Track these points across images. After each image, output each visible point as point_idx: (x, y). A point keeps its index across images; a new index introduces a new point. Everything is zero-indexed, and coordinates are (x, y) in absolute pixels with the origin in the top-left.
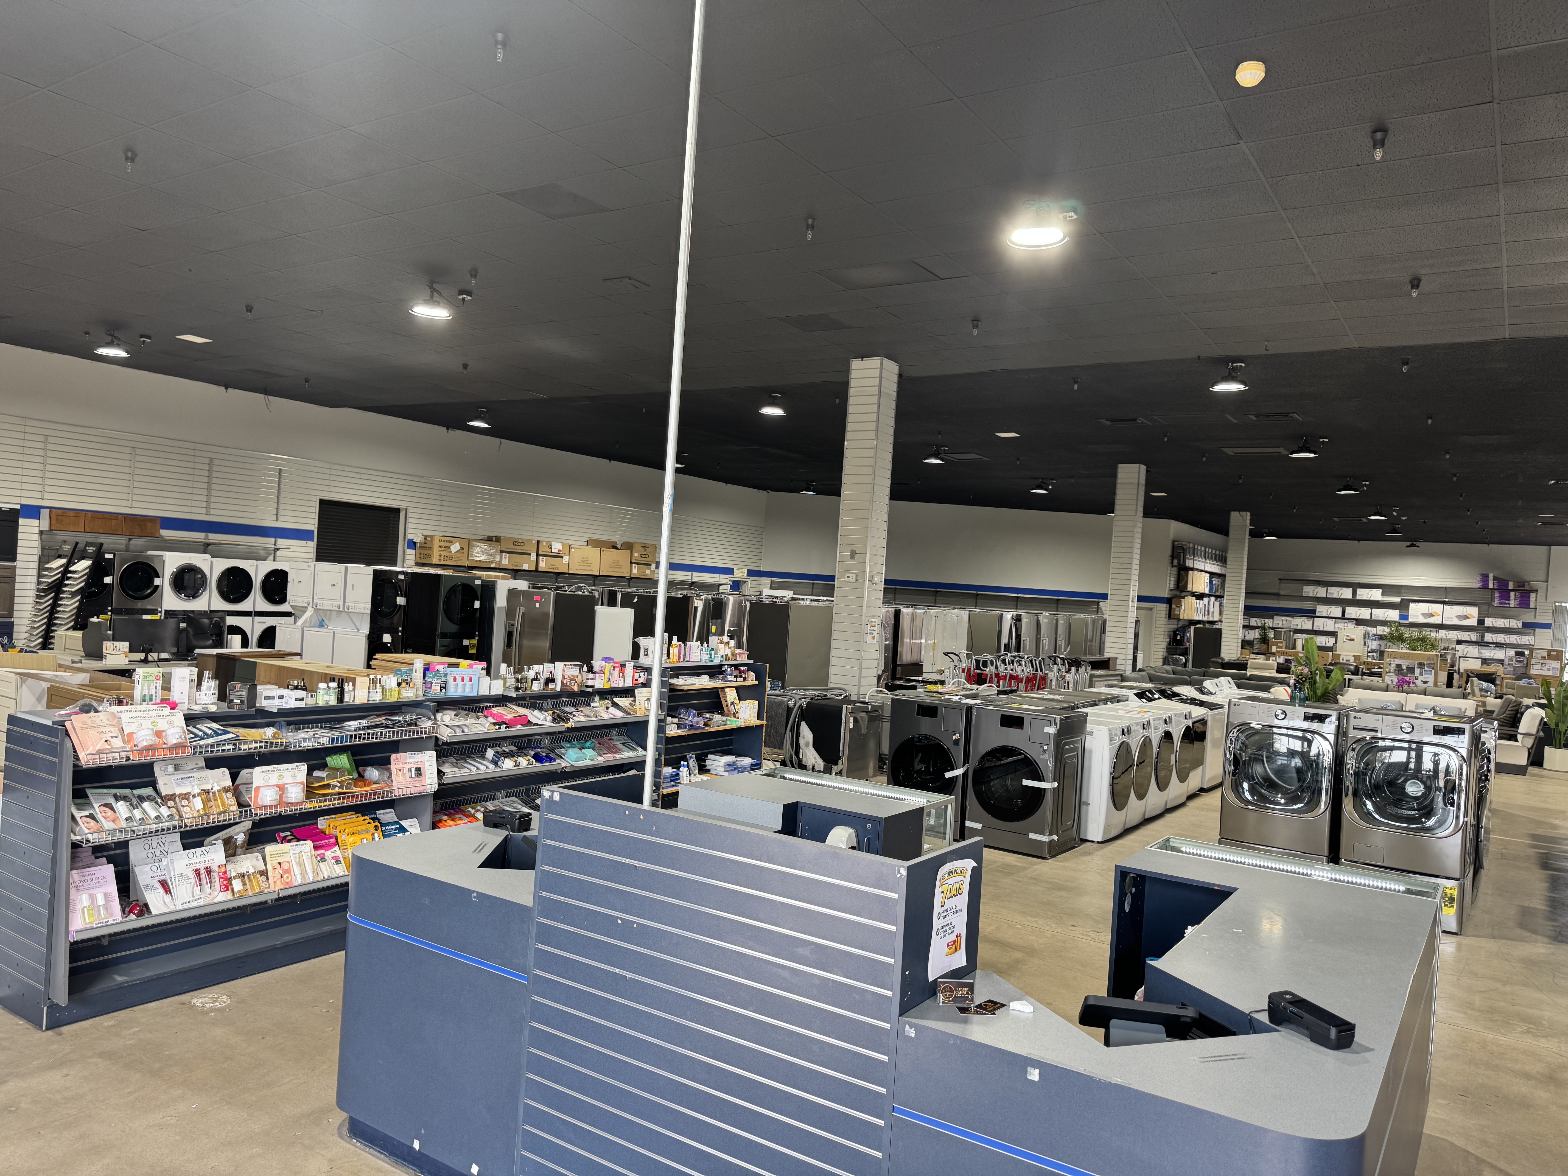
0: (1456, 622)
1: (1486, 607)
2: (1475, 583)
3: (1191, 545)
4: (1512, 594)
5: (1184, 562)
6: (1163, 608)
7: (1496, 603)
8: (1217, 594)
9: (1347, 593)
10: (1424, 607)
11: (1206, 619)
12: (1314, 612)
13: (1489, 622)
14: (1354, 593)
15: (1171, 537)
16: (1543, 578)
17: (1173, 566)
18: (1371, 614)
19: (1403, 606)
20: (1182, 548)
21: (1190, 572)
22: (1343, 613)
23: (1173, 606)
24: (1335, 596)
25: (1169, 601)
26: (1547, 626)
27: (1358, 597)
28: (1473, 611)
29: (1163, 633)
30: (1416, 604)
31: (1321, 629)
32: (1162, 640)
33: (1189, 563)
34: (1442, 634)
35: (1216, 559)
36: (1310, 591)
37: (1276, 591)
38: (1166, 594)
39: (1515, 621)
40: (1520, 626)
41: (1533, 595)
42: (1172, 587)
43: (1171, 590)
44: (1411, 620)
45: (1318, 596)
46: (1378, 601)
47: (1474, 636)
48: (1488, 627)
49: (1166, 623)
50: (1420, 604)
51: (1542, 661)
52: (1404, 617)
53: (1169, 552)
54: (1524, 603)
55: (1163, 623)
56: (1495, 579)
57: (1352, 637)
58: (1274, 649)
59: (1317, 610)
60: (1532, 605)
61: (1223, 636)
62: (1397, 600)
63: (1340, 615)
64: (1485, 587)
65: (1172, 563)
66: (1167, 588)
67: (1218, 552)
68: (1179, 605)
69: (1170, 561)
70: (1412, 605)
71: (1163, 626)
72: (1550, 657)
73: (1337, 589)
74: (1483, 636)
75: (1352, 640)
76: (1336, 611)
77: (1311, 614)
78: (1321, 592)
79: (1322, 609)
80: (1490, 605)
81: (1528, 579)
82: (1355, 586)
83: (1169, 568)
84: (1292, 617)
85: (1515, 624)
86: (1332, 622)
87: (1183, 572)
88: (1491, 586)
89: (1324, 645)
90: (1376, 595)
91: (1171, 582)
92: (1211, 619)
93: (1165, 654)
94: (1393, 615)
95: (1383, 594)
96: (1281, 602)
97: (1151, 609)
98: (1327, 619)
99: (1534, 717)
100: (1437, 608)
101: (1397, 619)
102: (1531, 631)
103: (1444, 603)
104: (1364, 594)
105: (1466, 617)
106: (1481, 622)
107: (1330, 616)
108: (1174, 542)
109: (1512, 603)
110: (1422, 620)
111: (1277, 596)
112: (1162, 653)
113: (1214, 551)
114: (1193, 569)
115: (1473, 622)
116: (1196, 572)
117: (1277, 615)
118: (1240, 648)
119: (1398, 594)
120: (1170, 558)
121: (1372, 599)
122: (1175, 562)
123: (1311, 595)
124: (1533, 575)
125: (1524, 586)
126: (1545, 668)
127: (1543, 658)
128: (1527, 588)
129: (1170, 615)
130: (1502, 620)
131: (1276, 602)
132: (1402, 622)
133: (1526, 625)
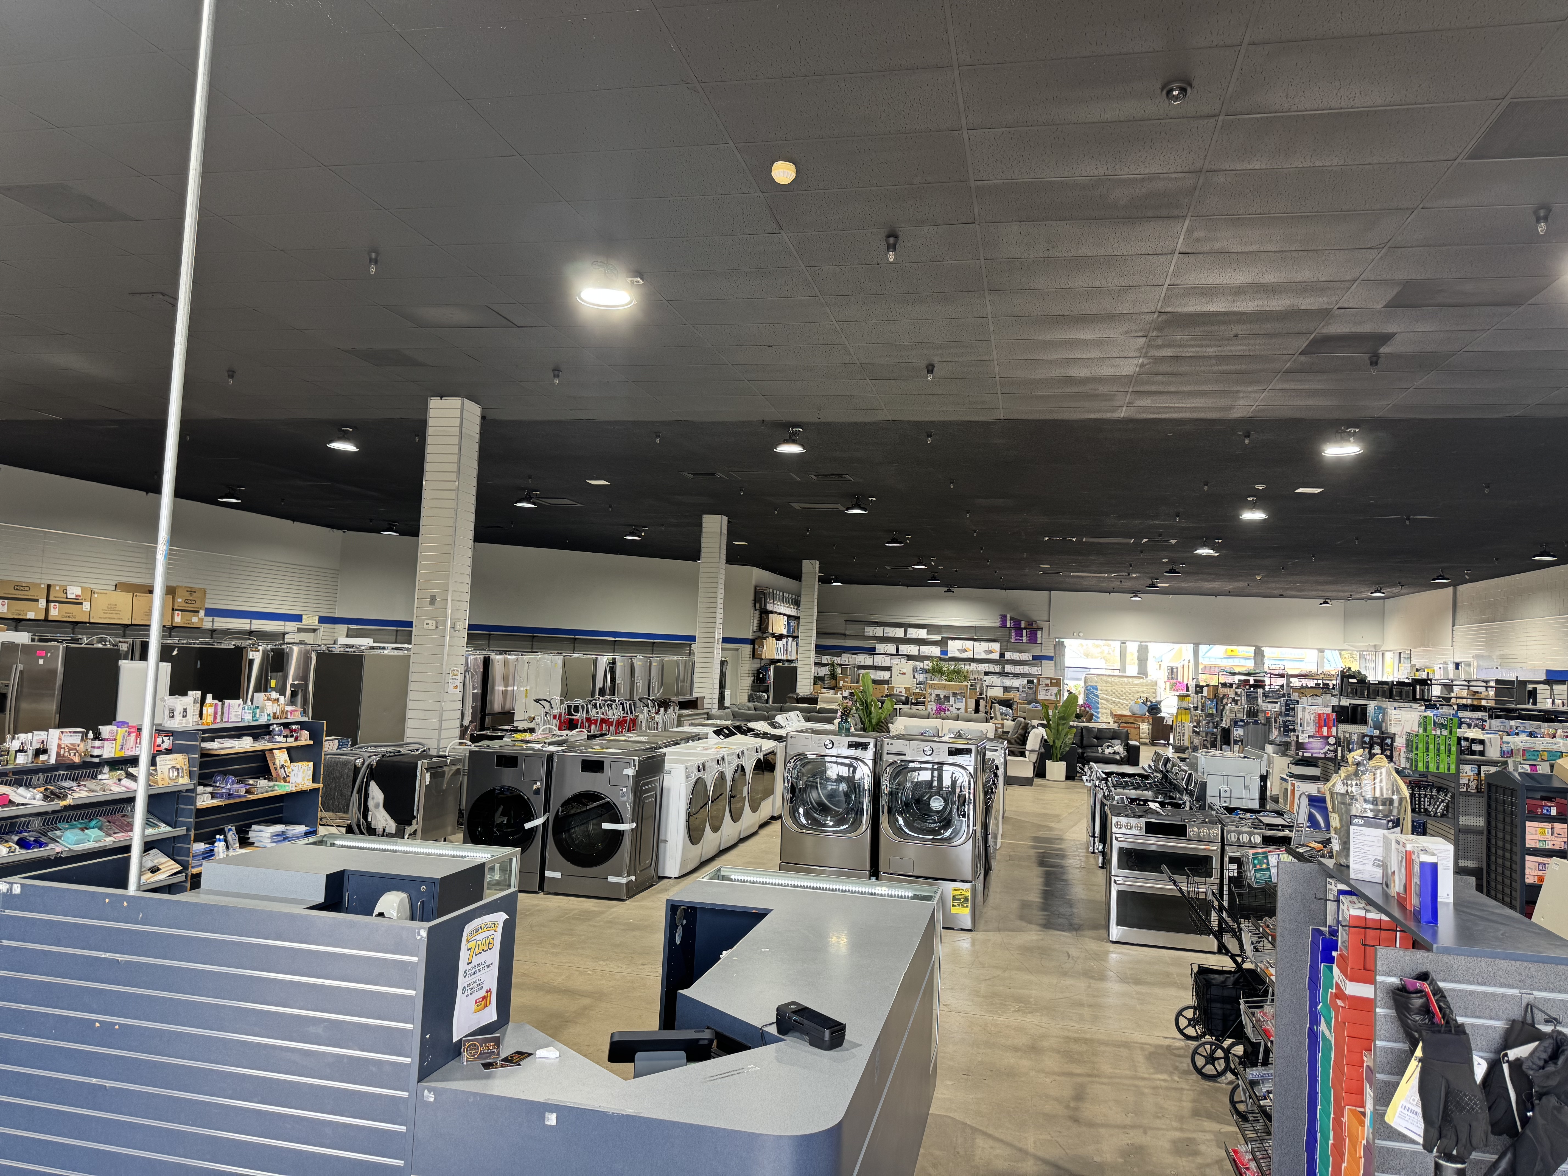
0: (984, 656)
1: (1005, 643)
2: (997, 623)
3: (771, 590)
4: (1024, 631)
5: (765, 605)
6: (747, 648)
7: (1012, 640)
8: (794, 635)
9: (899, 633)
10: (959, 644)
11: (785, 658)
12: (874, 649)
13: (1008, 656)
14: (905, 633)
15: (754, 583)
16: (1046, 618)
17: (756, 610)
18: (919, 650)
19: (943, 643)
20: (763, 593)
21: (771, 615)
22: (897, 650)
23: (757, 647)
24: (891, 635)
25: (752, 642)
26: (1050, 658)
27: (908, 636)
28: (996, 646)
29: (747, 672)
30: (953, 641)
31: (880, 665)
32: (747, 678)
33: (769, 607)
34: (974, 666)
35: (792, 603)
36: (870, 631)
37: (843, 632)
38: (750, 636)
39: (1027, 654)
40: (1031, 658)
41: (1039, 632)
42: (755, 629)
43: (755, 632)
44: (950, 655)
45: (877, 635)
46: (924, 639)
47: (997, 668)
48: (1007, 660)
49: (750, 662)
50: (957, 641)
51: (1046, 688)
52: (944, 653)
53: (752, 597)
54: (1033, 639)
55: (748, 662)
56: (1011, 619)
57: (904, 671)
58: (841, 683)
59: (877, 648)
60: (1039, 641)
61: (798, 673)
62: (938, 637)
63: (894, 652)
64: (1004, 626)
65: (755, 607)
66: (751, 630)
67: (794, 597)
68: (761, 646)
69: (753, 605)
70: (950, 642)
71: (748, 665)
72: (1052, 684)
73: (892, 629)
74: (1004, 668)
75: (904, 674)
76: (891, 648)
77: (871, 651)
78: (879, 632)
79: (880, 647)
80: (1008, 641)
81: (1035, 618)
82: (906, 626)
83: (752, 611)
84: (856, 654)
85: (1027, 657)
86: (888, 658)
87: (764, 614)
88: (1008, 625)
89: (882, 679)
90: (922, 634)
91: (754, 625)
92: (789, 658)
93: (750, 692)
94: (936, 651)
95: (928, 633)
96: (847, 641)
97: (737, 650)
98: (884, 656)
99: (1036, 735)
100: (969, 644)
101: (939, 655)
102: (1039, 663)
103: (974, 640)
104: (913, 633)
105: (991, 652)
106: (1002, 656)
107: (887, 652)
108: (756, 587)
109: (1024, 639)
110: (957, 655)
111: (844, 635)
112: (747, 691)
113: (790, 596)
114: (772, 612)
115: (996, 656)
116: (775, 615)
117: (844, 653)
118: (812, 684)
119: (939, 633)
120: (753, 602)
121: (920, 637)
122: (758, 606)
123: (871, 634)
124: (1038, 615)
125: (1032, 625)
126: (1049, 694)
127: (1047, 685)
128: (1034, 626)
129: (754, 655)
130: (1018, 654)
131: (843, 641)
132: (943, 657)
133: (1035, 658)
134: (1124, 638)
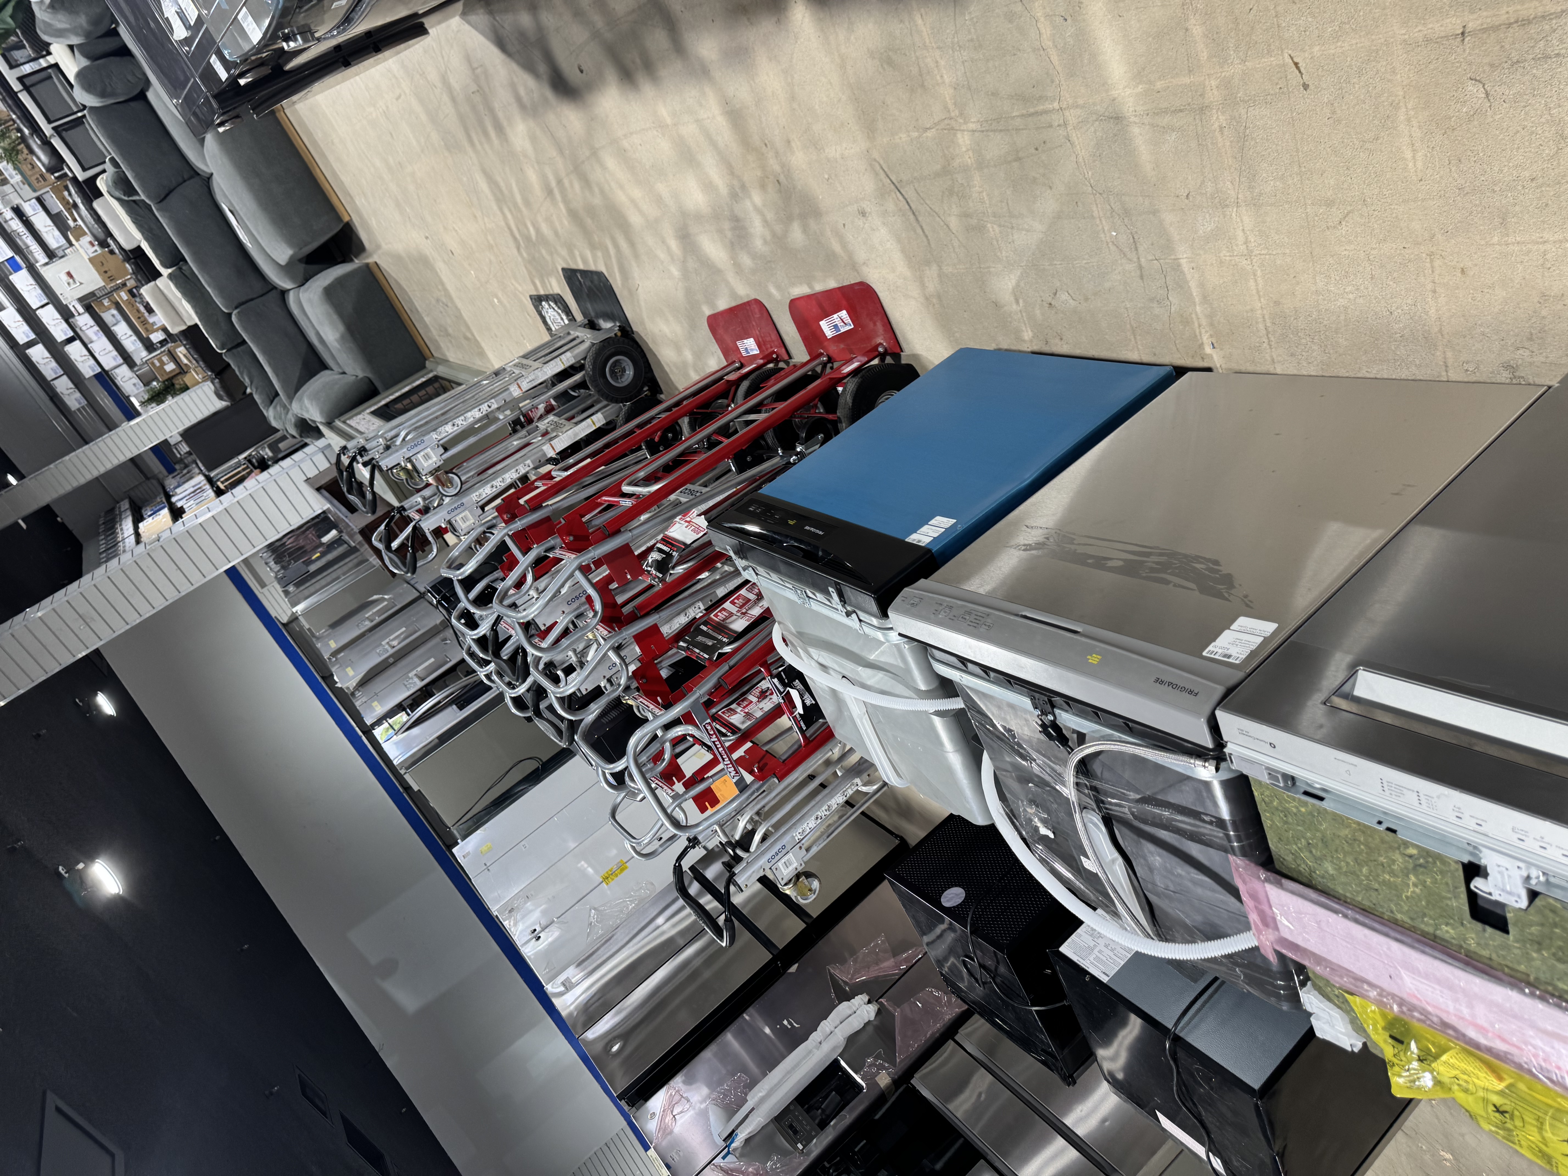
8: (164, 500)
9: (38, 354)
11: (208, 486)
12: (97, 376)
14: (30, 344)
18: (43, 306)
22: (70, 340)
24: (54, 364)
27: (32, 336)
31: (115, 353)
36: (73, 399)
44: (10, 255)
45: (72, 386)
46: (19, 311)
58: (170, 367)
59: (92, 374)
61: (188, 424)
63: (77, 343)
73: (42, 368)
75: (69, 274)
76: (75, 351)
77: (104, 378)
78: (64, 385)
79: (88, 369)
86: (94, 347)
90: (10, 318)
92: (205, 482)
94: (20, 278)
98: (97, 355)
104: (22, 332)
107: (86, 353)
121: (19, 318)
123: (78, 395)
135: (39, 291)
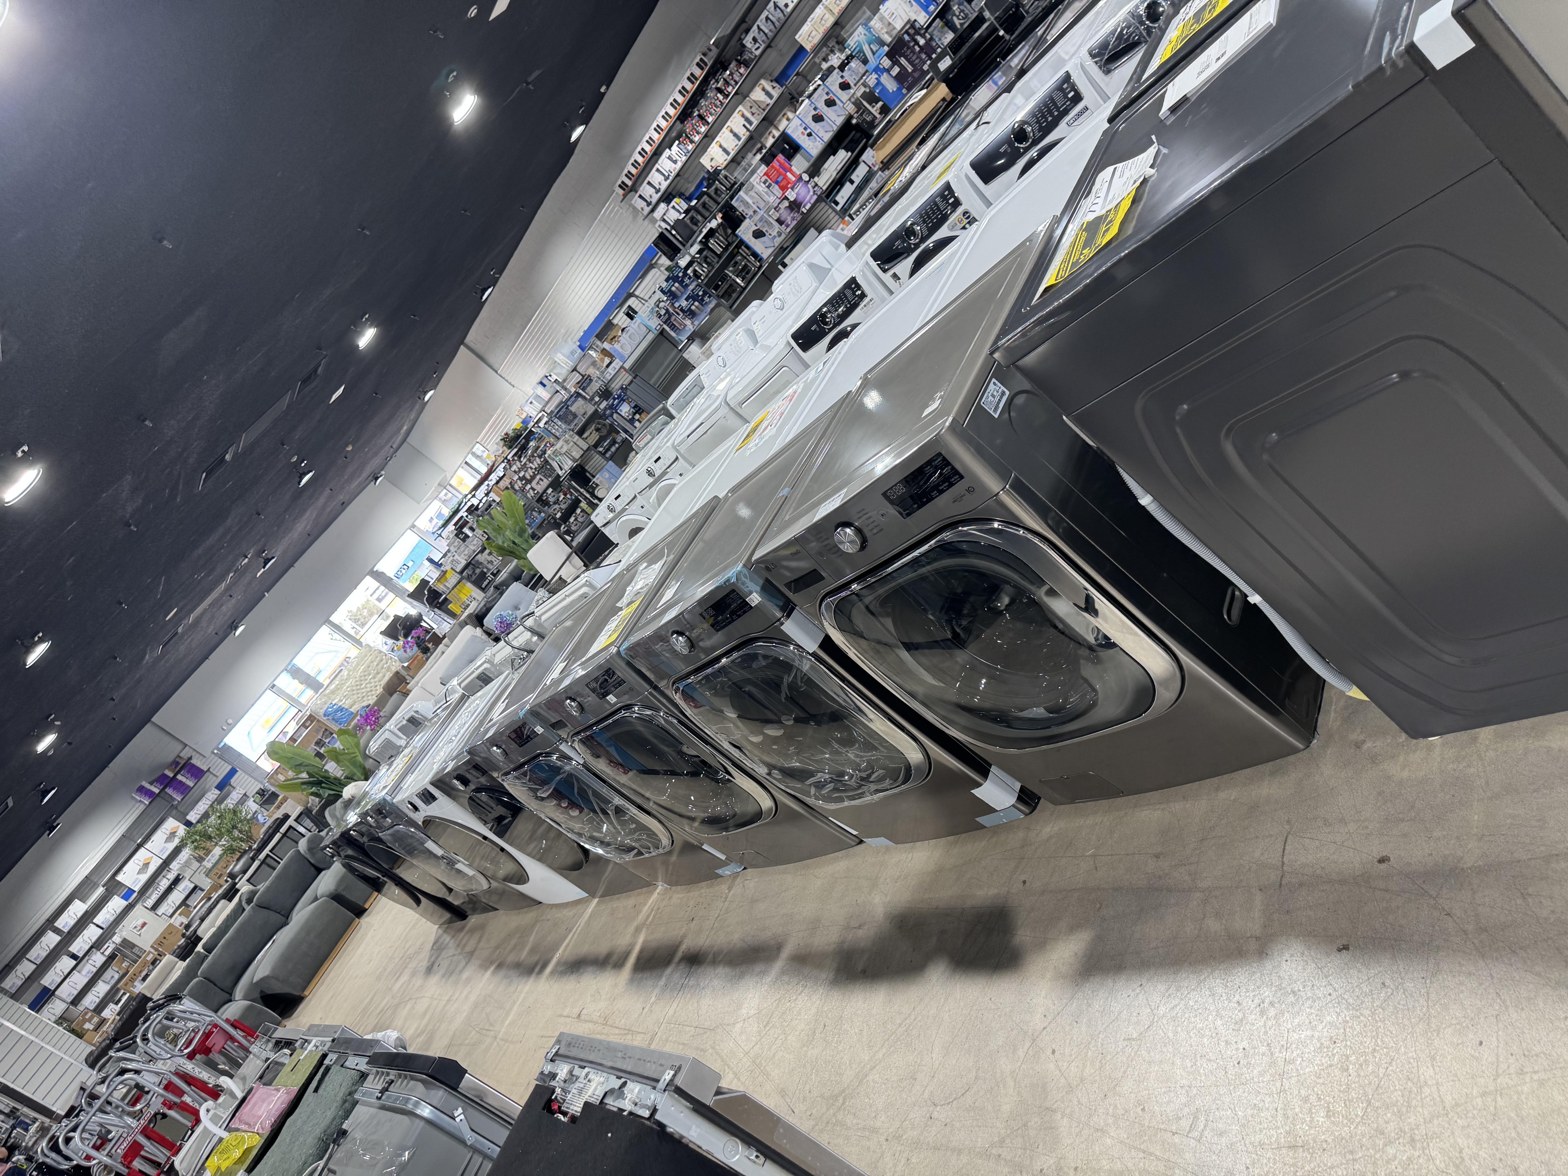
0: (171, 846)
1: (174, 812)
2: (143, 802)
4: (179, 777)
7: (178, 798)
9: (51, 939)
10: (132, 867)
12: (46, 989)
13: (193, 817)
14: (57, 931)
16: (180, 747)
18: (98, 926)
19: (113, 887)
22: (74, 956)
24: (44, 955)
26: (233, 772)
27: (66, 930)
28: (171, 824)
30: (122, 873)
31: (75, 992)
34: (175, 866)
36: (13, 981)
39: (209, 794)
40: (218, 792)
41: (194, 763)
44: (137, 888)
45: (27, 975)
48: (199, 821)
50: (125, 869)
52: (128, 893)
54: (198, 773)
56: (151, 783)
59: (47, 985)
60: (204, 769)
62: (100, 890)
63: (74, 962)
64: (153, 797)
70: (120, 878)
73: (36, 947)
76: (65, 963)
77: (46, 994)
78: (25, 968)
79: (49, 980)
80: (175, 804)
81: (172, 757)
82: (50, 924)
85: (213, 794)
86: (75, 975)
88: (157, 791)
90: (78, 908)
94: (116, 904)
95: (83, 900)
98: (68, 980)
100: (141, 855)
101: (124, 903)
103: (140, 846)
104: (66, 921)
105: (173, 834)
106: (188, 824)
107: (66, 972)
109: (189, 783)
110: (144, 878)
115: (182, 831)
119: (95, 886)
121: (79, 915)
123: (19, 982)
125: (178, 763)
128: (182, 762)
130: (200, 803)
132: (130, 900)
133: (221, 786)
134: (268, 683)
135: (112, 919)
